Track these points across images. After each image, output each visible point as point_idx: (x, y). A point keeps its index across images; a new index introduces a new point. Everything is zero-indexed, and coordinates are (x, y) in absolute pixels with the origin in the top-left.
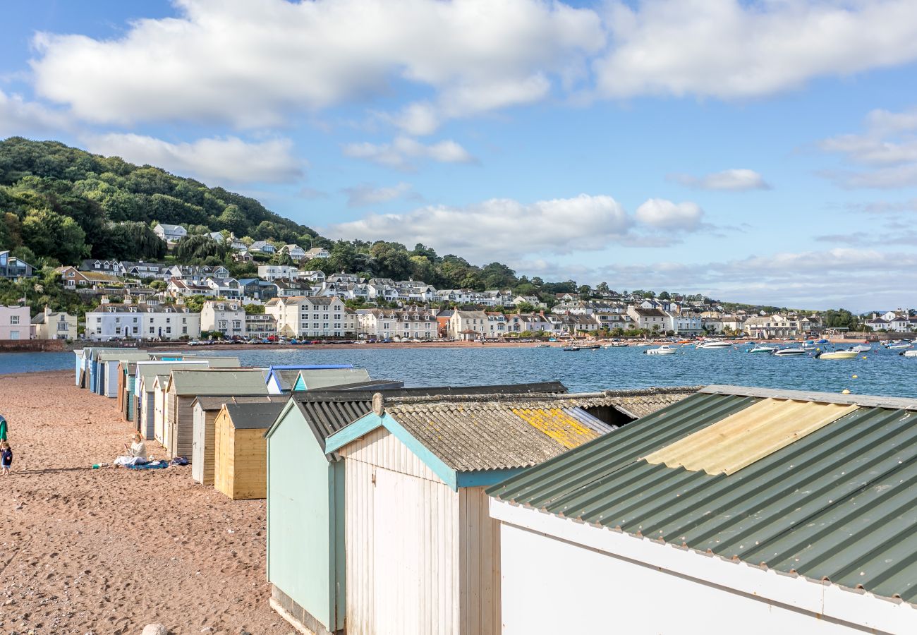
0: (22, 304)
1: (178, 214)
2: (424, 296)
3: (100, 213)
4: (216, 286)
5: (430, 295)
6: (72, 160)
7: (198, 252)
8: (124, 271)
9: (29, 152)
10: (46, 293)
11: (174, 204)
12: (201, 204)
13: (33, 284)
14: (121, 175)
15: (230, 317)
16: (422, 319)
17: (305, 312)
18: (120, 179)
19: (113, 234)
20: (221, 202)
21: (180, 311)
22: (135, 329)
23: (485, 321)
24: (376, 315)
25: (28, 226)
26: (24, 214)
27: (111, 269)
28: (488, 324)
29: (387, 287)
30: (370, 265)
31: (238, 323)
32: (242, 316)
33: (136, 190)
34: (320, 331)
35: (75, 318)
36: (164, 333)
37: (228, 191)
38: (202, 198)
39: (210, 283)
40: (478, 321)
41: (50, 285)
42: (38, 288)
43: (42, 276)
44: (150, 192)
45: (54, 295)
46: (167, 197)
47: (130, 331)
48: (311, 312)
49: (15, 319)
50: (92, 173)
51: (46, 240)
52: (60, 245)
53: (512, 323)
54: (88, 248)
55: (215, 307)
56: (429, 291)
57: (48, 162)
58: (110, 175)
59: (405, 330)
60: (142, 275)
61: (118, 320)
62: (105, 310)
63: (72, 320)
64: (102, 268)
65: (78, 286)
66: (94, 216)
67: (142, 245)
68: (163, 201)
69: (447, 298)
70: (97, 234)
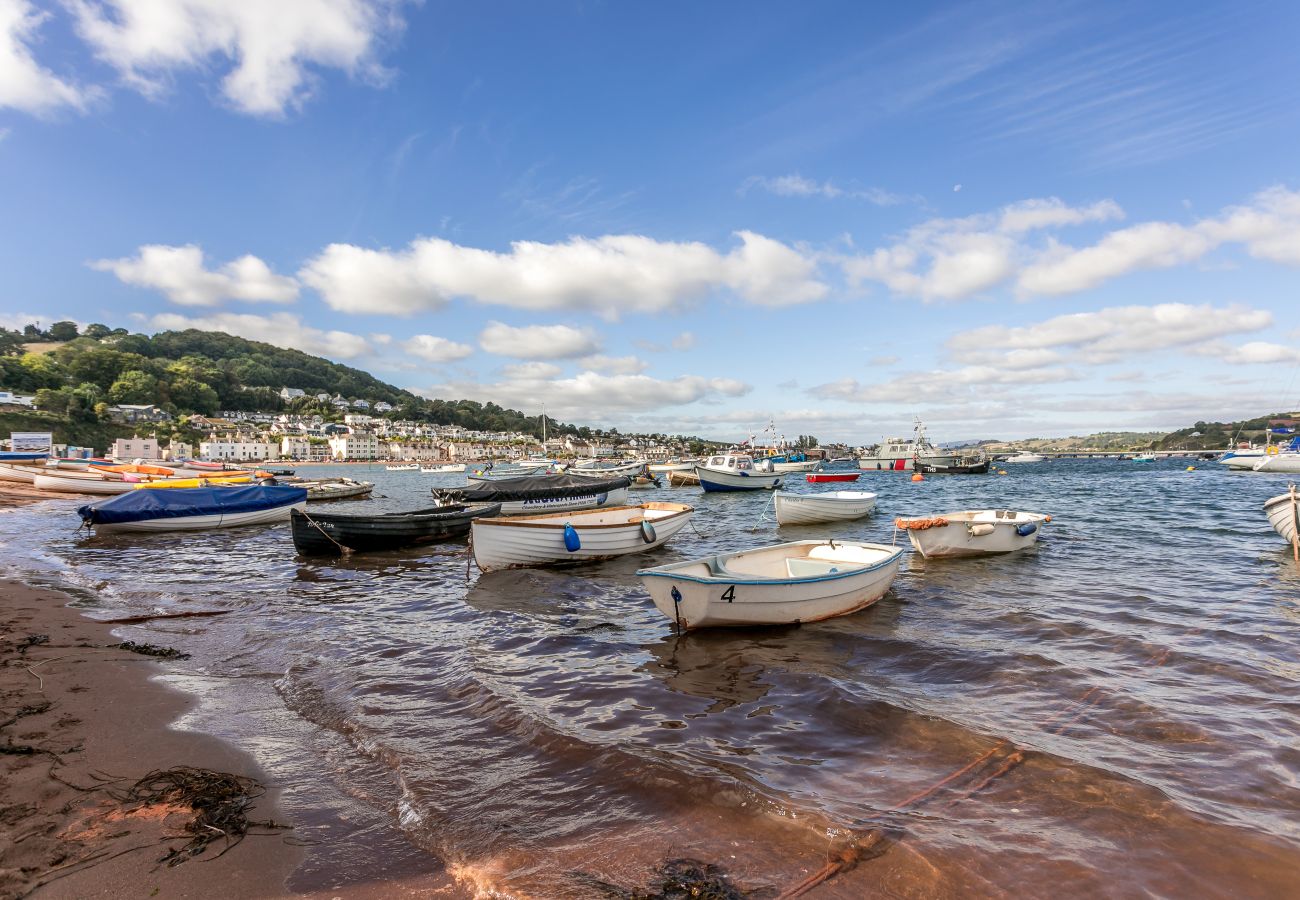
0: (152, 437)
1: (305, 382)
2: (455, 435)
3: (236, 382)
4: (305, 428)
5: (459, 434)
6: (231, 345)
7: (306, 406)
8: (245, 418)
9: (201, 339)
10: (179, 431)
11: (302, 375)
12: (325, 375)
13: (170, 426)
14: (268, 355)
15: (299, 446)
16: (429, 448)
17: (351, 443)
18: (266, 358)
19: (244, 394)
20: (340, 374)
21: (264, 442)
22: (233, 454)
23: (471, 449)
24: (400, 445)
25: (176, 390)
26: (173, 381)
27: (236, 417)
28: (472, 451)
29: (428, 429)
30: (427, 415)
31: (305, 450)
32: (308, 446)
33: (277, 366)
34: (362, 455)
35: (191, 446)
36: (253, 456)
37: (347, 366)
38: (326, 371)
39: (301, 426)
40: (466, 449)
41: (183, 427)
42: (174, 428)
43: (178, 421)
44: (286, 367)
45: (184, 433)
46: (298, 370)
47: (229, 454)
48: (355, 443)
49: (147, 447)
50: (246, 354)
51: (186, 398)
52: (198, 402)
53: (488, 450)
54: (219, 404)
55: (290, 440)
56: (458, 432)
57: (213, 346)
58: (259, 355)
59: (418, 455)
60: (258, 421)
61: (221, 448)
62: (212, 442)
63: (189, 448)
64: (229, 417)
65: (203, 427)
66: (230, 383)
67: (267, 402)
68: (295, 373)
69: (470, 436)
70: (230, 395)
